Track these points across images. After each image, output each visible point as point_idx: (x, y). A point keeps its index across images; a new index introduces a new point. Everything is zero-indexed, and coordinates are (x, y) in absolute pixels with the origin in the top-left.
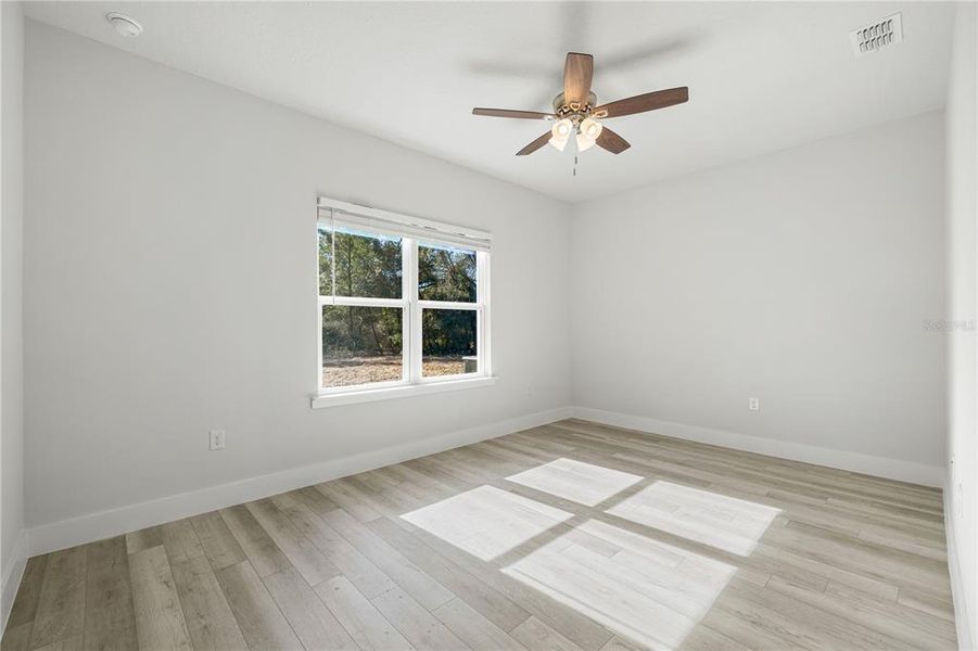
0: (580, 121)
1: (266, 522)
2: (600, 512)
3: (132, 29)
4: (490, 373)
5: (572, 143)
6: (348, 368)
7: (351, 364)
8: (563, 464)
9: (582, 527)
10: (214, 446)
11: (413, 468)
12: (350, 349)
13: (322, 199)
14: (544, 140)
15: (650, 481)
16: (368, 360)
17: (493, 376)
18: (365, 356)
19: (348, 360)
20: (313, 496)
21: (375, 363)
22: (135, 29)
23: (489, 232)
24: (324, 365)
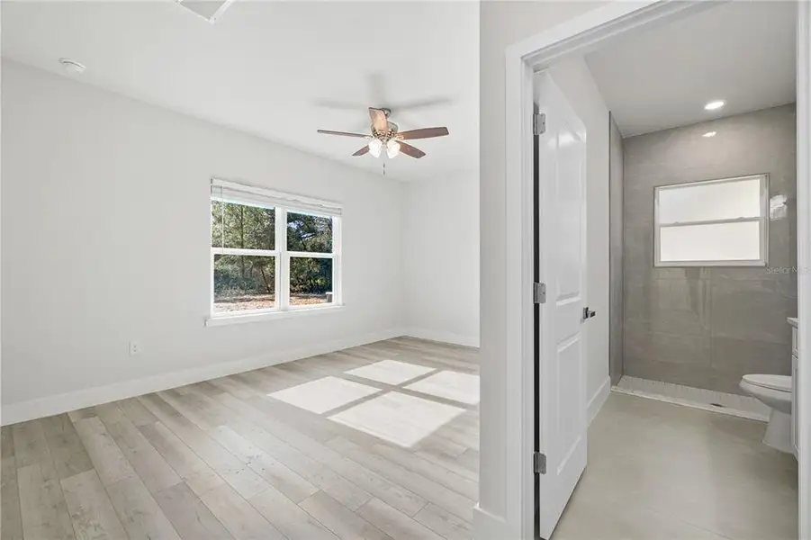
0: (388, 140)
1: (173, 403)
2: (400, 388)
3: (78, 69)
4: (341, 302)
5: (384, 152)
6: (238, 304)
7: (242, 300)
8: (387, 363)
9: (385, 395)
10: (133, 353)
11: (283, 369)
12: (242, 288)
13: (215, 180)
14: (365, 150)
15: (439, 371)
16: (258, 297)
17: (344, 305)
18: (254, 294)
19: (239, 297)
20: (208, 387)
21: (263, 300)
22: (80, 69)
23: (340, 203)
24: (216, 302)
